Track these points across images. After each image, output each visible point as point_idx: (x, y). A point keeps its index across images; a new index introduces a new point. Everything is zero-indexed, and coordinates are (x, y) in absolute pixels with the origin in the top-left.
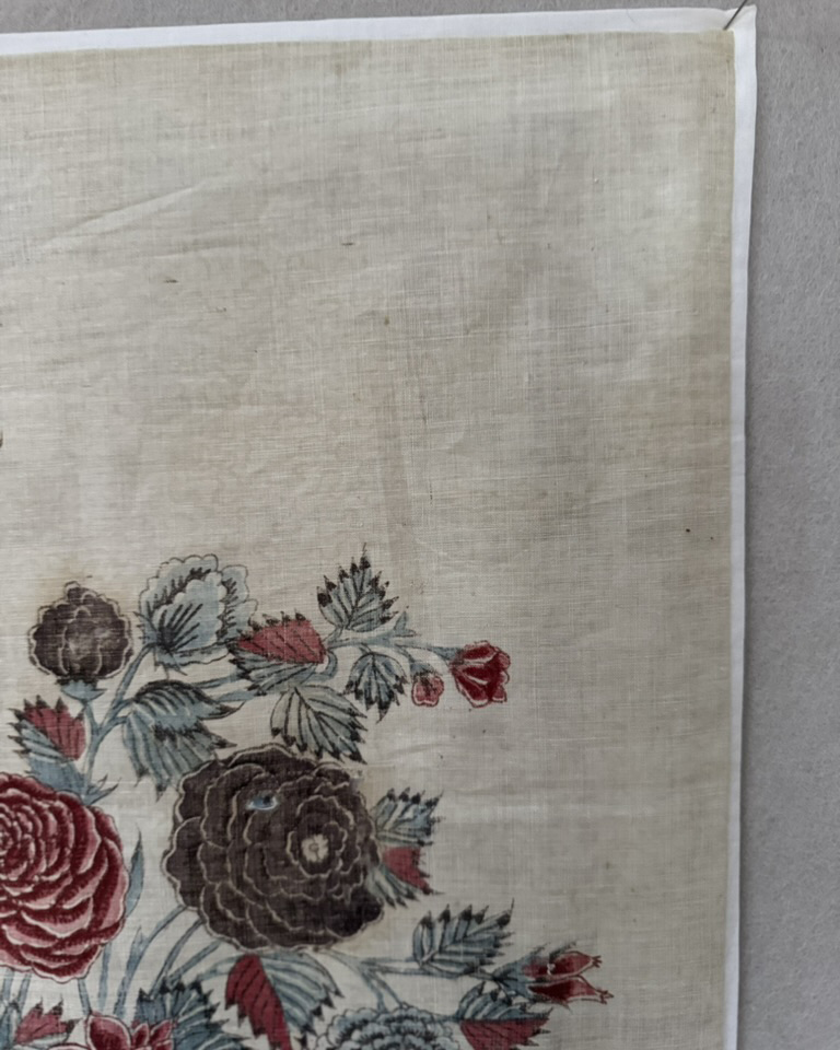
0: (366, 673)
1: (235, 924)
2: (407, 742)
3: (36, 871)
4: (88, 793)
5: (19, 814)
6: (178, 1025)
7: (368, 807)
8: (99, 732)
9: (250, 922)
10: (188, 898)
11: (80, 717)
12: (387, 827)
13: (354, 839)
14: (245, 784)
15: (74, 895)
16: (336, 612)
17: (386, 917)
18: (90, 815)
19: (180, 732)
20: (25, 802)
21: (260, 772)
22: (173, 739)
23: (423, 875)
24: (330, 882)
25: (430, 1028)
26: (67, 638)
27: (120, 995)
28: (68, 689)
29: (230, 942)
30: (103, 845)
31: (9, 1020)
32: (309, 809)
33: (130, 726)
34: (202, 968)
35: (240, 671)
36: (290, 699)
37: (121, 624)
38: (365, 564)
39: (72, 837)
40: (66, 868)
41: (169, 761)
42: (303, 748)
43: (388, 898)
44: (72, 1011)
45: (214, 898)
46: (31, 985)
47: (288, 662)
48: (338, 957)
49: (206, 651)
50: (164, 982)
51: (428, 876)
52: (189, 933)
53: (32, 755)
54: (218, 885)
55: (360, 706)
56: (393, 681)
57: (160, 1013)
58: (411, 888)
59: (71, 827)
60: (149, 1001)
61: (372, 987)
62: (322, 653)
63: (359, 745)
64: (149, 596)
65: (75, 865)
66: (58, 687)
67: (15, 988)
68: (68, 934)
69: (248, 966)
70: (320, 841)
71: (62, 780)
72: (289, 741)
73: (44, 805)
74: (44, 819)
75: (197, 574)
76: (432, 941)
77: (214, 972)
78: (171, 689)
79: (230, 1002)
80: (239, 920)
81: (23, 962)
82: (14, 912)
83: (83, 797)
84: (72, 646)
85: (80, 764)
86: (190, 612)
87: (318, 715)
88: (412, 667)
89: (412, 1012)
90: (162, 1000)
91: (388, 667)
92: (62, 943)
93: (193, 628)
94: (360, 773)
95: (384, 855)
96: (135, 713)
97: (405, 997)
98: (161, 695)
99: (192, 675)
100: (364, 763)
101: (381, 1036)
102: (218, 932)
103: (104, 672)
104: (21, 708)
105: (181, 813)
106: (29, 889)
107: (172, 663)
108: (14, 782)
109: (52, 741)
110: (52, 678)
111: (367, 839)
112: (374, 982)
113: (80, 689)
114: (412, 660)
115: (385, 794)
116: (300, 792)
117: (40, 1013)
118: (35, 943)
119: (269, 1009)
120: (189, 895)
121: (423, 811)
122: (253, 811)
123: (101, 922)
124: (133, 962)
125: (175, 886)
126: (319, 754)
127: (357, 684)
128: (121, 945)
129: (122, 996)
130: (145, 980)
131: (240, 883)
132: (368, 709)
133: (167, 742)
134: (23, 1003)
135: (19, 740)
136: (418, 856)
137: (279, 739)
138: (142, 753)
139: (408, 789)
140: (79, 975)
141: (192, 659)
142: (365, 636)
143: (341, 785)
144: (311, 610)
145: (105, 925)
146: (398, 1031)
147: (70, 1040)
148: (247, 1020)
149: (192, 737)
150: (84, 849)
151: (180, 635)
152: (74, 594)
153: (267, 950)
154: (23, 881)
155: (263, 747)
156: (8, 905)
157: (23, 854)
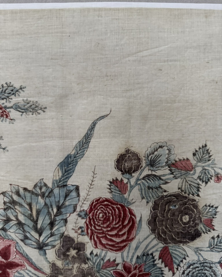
0: (203, 174)
1: (164, 238)
2: (212, 192)
3: (112, 224)
4: (127, 203)
5: (107, 209)
6: (146, 264)
7: (200, 208)
8: (132, 187)
9: (167, 238)
10: (153, 232)
11: (127, 183)
12: (205, 213)
13: (196, 216)
14: (170, 202)
15: (122, 230)
16: (197, 158)
17: (202, 236)
18: (127, 209)
19: (155, 188)
20: (109, 206)
21: (174, 199)
22: (152, 189)
23: (213, 226)
24: (189, 227)
25: (211, 265)
26: (125, 162)
27: (132, 256)
28: (124, 176)
29: (162, 243)
30: (131, 217)
31: (100, 263)
32: (185, 209)
33: (141, 186)
34: (154, 249)
35: (171, 172)
36: (183, 180)
37: (140, 159)
38: (206, 146)
39: (122, 215)
40: (120, 223)
41: (151, 195)
42: (185, 193)
43: (203, 231)
44: (119, 260)
45: (159, 231)
46: (108, 254)
47: (184, 170)
48: (189, 247)
49: (162, 167)
50: (144, 253)
51: (214, 226)
52: (152, 240)
53: (113, 193)
54: (161, 228)
55: (200, 183)
56: (209, 176)
57: (142, 261)
58: (210, 229)
59: (122, 212)
60: (139, 258)
61: (197, 255)
62: (192, 169)
63: (199, 192)
64: (148, 152)
65: (123, 222)
66: (122, 175)
67: (103, 255)
68: (120, 241)
69: (166, 249)
70: (187, 217)
71: (120, 200)
72: (182, 191)
73: (115, 206)
74: (115, 210)
75: (161, 147)
76: (214, 243)
77: (157, 251)
78: (153, 176)
79: (160, 258)
80: (165, 237)
81: (106, 248)
82: (104, 235)
83: (125, 204)
84: (126, 165)
85: (126, 196)
86: (159, 157)
87: (190, 185)
88: (215, 173)
89: (207, 261)
90: (143, 258)
91: (209, 173)
92: (118, 243)
93: (159, 161)
94: (199, 200)
95: (203, 220)
96: (142, 182)
97: (206, 257)
98: (150, 178)
99: (159, 173)
100: (200, 197)
101: (198, 267)
102: (159, 240)
103: (134, 172)
104: (111, 180)
105: (152, 209)
106: (109, 229)
107: (153, 170)
108: (107, 200)
109: (119, 189)
110: (120, 173)
111: (199, 216)
112: (198, 253)
113: (127, 176)
114: (215, 171)
115: (204, 205)
116: (183, 204)
117: (110, 261)
118: (110, 243)
119: (170, 260)
120: (153, 231)
121: (214, 209)
122: (171, 209)
123: (129, 238)
124: (137, 248)
125: (149, 228)
126: (189, 195)
127: (200, 177)
128: (134, 244)
129: (133, 257)
130: (139, 253)
131: (166, 228)
132: (202, 183)
133: (151, 190)
134: (105, 259)
135: (110, 189)
136: (212, 221)
137: (180, 190)
138: (143, 193)
139: (210, 204)
140: (122, 251)
141: (159, 169)
142: (204, 164)
143: (194, 203)
144: (191, 157)
145: (130, 238)
146: (203, 266)
147: (117, 268)
148: (163, 263)
149: (158, 189)
150: (126, 218)
151: (156, 162)
152: (128, 151)
153: (171, 245)
154: (108, 227)
155: (176, 192)
156: (103, 233)
157: (108, 220)
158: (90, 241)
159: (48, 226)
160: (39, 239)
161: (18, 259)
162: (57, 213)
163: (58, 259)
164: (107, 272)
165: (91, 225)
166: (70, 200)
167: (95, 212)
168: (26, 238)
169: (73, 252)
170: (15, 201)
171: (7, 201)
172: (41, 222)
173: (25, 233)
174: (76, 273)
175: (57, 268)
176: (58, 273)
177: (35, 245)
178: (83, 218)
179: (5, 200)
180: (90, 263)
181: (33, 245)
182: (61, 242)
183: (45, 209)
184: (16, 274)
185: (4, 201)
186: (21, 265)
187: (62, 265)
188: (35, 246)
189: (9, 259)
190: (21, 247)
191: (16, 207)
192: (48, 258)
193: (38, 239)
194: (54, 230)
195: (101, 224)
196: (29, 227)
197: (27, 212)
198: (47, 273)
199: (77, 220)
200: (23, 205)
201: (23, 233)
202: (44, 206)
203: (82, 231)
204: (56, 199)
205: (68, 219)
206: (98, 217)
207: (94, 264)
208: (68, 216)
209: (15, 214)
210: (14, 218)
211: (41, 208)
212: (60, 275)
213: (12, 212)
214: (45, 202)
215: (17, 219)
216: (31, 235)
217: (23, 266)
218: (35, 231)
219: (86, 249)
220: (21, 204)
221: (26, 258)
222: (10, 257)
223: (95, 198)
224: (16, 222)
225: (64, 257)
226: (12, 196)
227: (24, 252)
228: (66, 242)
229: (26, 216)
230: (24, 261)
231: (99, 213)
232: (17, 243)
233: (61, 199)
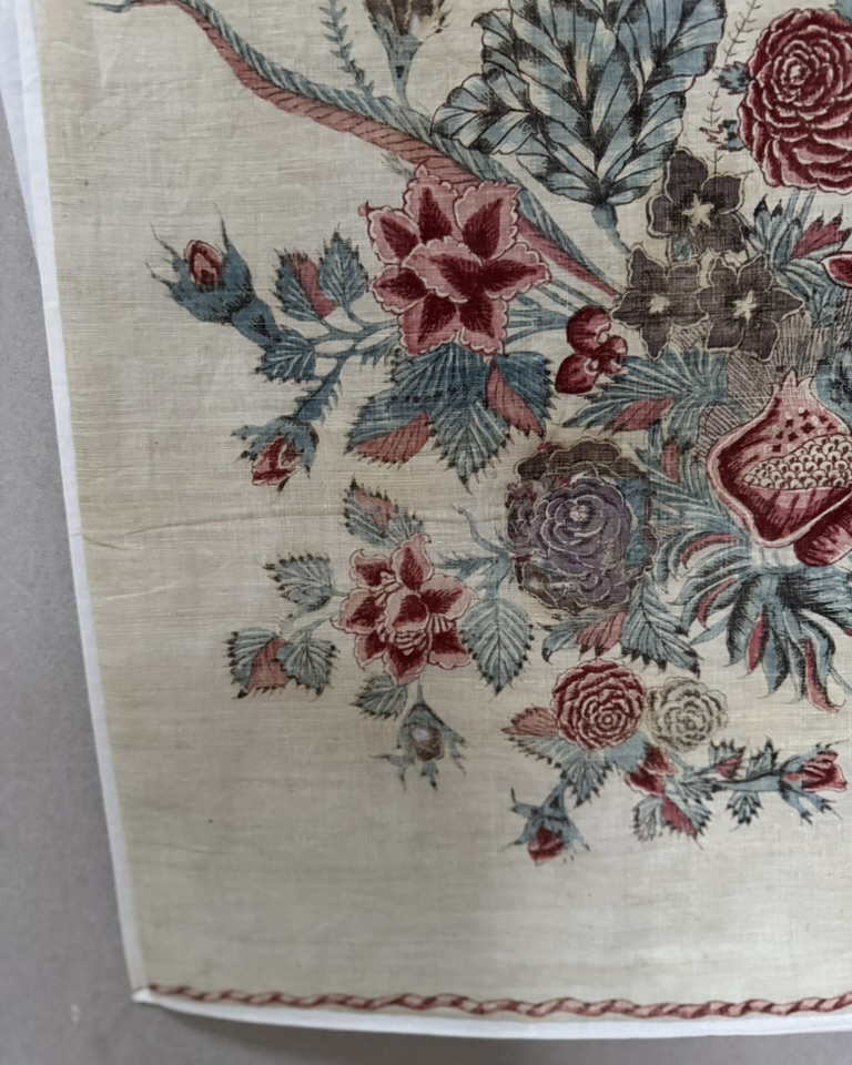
3: (832, 93)
5: (816, 48)
20: (823, 36)
31: (789, 237)
46: (815, 200)
67: (799, 206)
73: (840, 37)
74: (841, 49)
81: (810, 179)
82: (806, 136)
106: (823, 112)
108: (816, 18)
117: (821, 225)
118: (824, 160)
134: (806, 219)
147: (845, 249)
154: (818, 104)
156: (800, 130)
157: (821, 80)
158: (755, 166)
159: (625, 122)
160: (596, 169)
161: (523, 250)
162: (654, 74)
163: (653, 236)
164: (812, 266)
165: (761, 109)
166: (695, 31)
167: (776, 63)
168: (555, 166)
169: (700, 212)
170: (522, 40)
171: (496, 46)
172: (604, 109)
173: (551, 150)
174: (709, 283)
175: (647, 268)
176: (651, 288)
177: (581, 189)
178: (734, 92)
179: (488, 42)
180: (754, 246)
181: (577, 188)
182: (665, 173)
183: (616, 64)
184: (516, 305)
185: (485, 46)
186: (533, 271)
187: (667, 254)
188: (584, 194)
189: (492, 253)
190: (535, 205)
191: (525, 65)
192: (622, 234)
193: (592, 168)
194: (643, 134)
195: (796, 100)
196: (566, 128)
197: (558, 78)
198: (616, 287)
199: (716, 96)
200: (545, 56)
201: (545, 152)
202: (614, 52)
203: (732, 136)
204: (653, 25)
205: (687, 95)
206: (787, 79)
207: (768, 243)
208: (687, 85)
209: (518, 87)
210: (515, 104)
211: (604, 64)
212: (656, 295)
213: (508, 82)
214: (617, 41)
215: (527, 105)
216: (571, 154)
217: (539, 274)
218: (583, 142)
219: (741, 196)
220: (540, 52)
221: (551, 240)
222: (496, 247)
223: (776, 15)
224: (522, 116)
225: (674, 225)
226: (511, 24)
227: (545, 221)
228: (680, 171)
229: (554, 91)
230: (545, 252)
231: (790, 66)
232: (524, 189)
233: (669, 23)
